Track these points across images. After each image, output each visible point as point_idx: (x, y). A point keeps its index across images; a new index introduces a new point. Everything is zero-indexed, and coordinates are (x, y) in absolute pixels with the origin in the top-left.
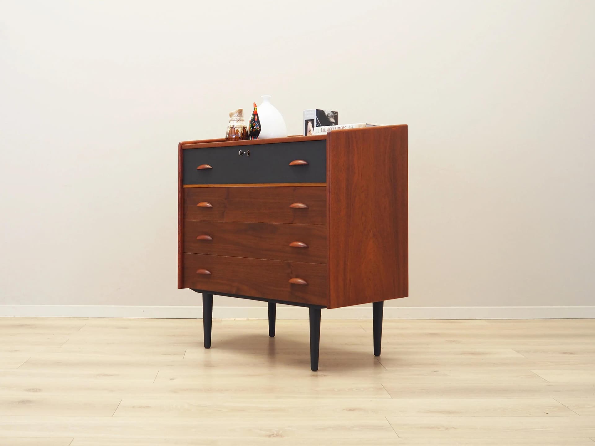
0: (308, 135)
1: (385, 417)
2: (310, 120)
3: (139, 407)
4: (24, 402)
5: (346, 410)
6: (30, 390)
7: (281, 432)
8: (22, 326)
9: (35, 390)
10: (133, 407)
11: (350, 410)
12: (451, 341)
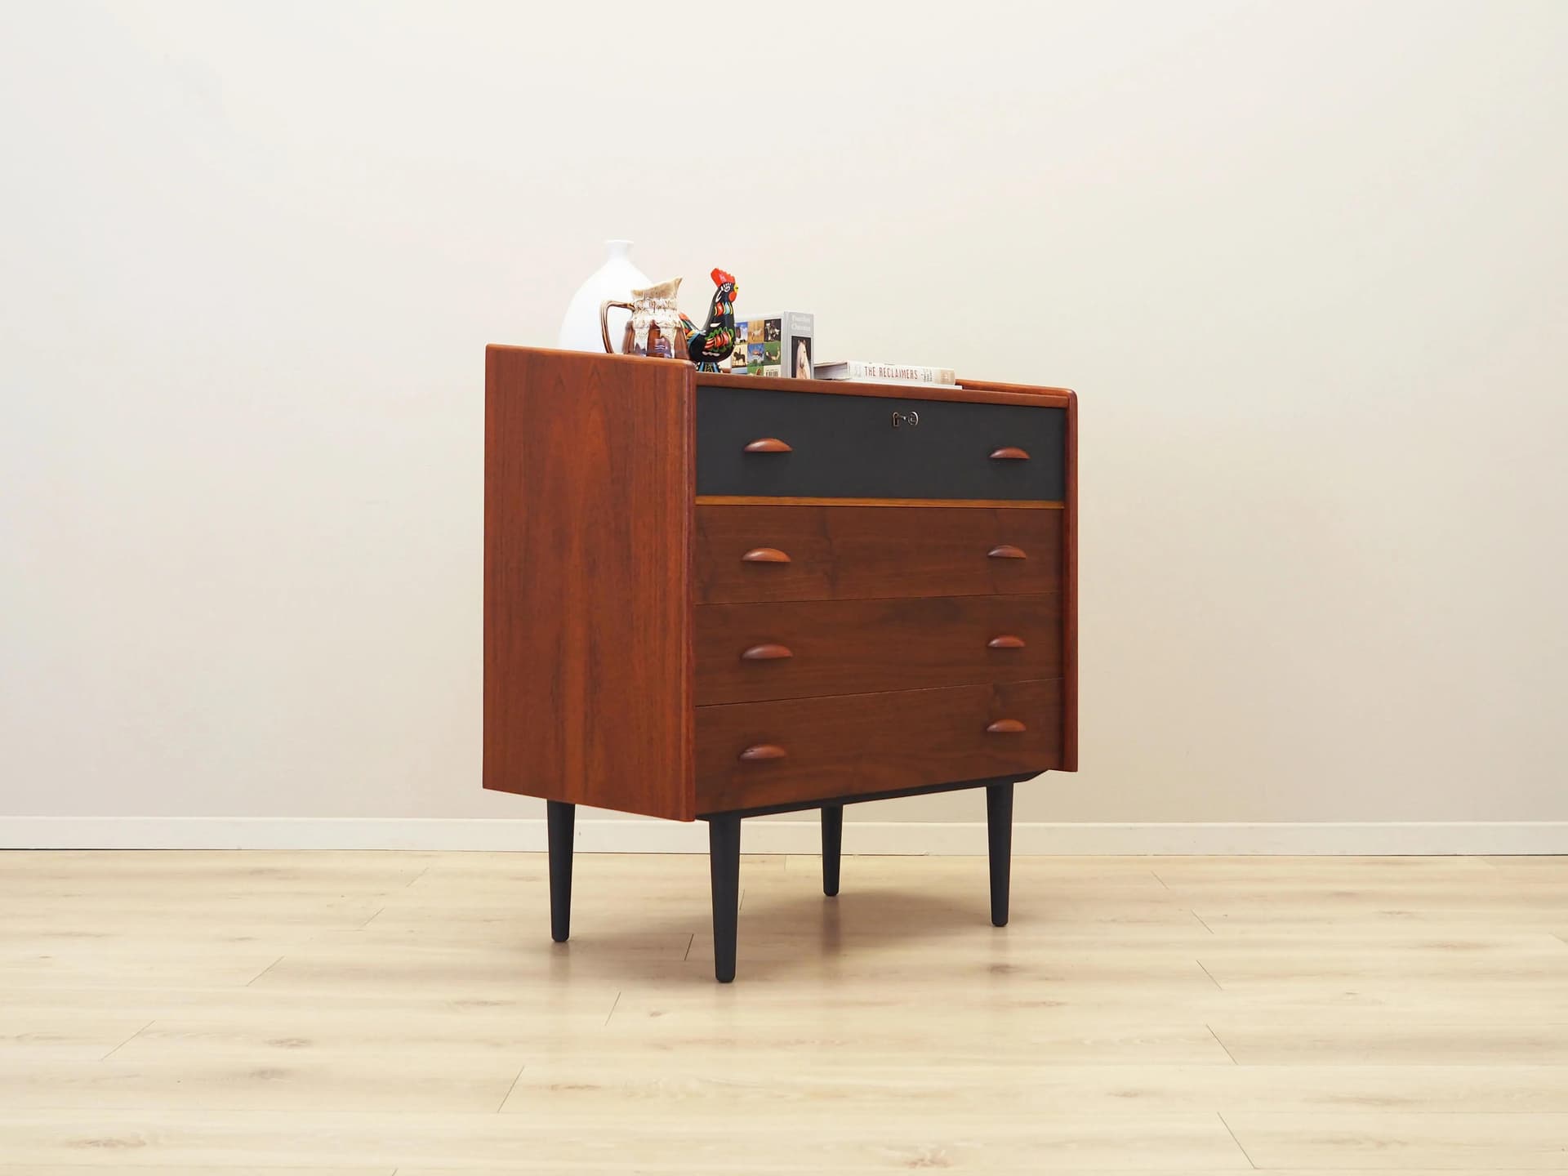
0: (799, 377)
1: (1218, 1114)
2: (802, 339)
3: (570, 1088)
4: (265, 1075)
5: (1116, 1095)
6: (281, 1043)
7: (943, 1153)
8: (258, 873)
9: (294, 1042)
10: (554, 1087)
11: (1126, 1095)
12: (1390, 913)
